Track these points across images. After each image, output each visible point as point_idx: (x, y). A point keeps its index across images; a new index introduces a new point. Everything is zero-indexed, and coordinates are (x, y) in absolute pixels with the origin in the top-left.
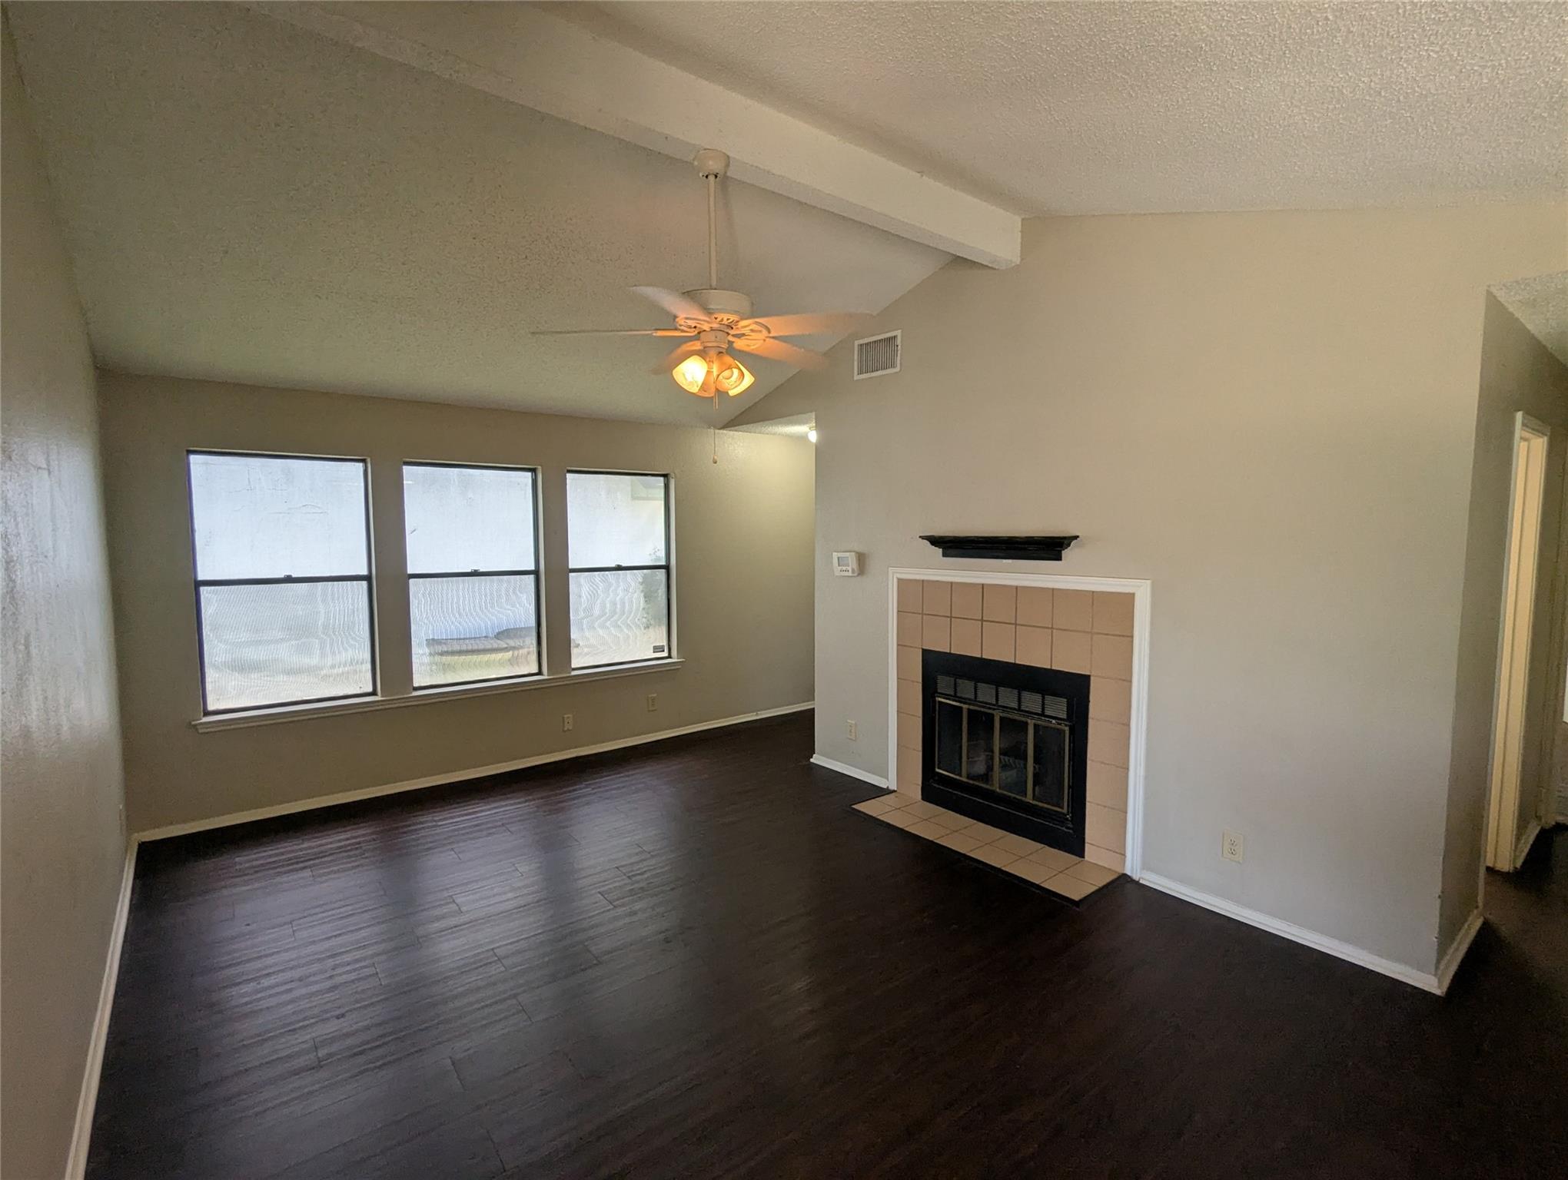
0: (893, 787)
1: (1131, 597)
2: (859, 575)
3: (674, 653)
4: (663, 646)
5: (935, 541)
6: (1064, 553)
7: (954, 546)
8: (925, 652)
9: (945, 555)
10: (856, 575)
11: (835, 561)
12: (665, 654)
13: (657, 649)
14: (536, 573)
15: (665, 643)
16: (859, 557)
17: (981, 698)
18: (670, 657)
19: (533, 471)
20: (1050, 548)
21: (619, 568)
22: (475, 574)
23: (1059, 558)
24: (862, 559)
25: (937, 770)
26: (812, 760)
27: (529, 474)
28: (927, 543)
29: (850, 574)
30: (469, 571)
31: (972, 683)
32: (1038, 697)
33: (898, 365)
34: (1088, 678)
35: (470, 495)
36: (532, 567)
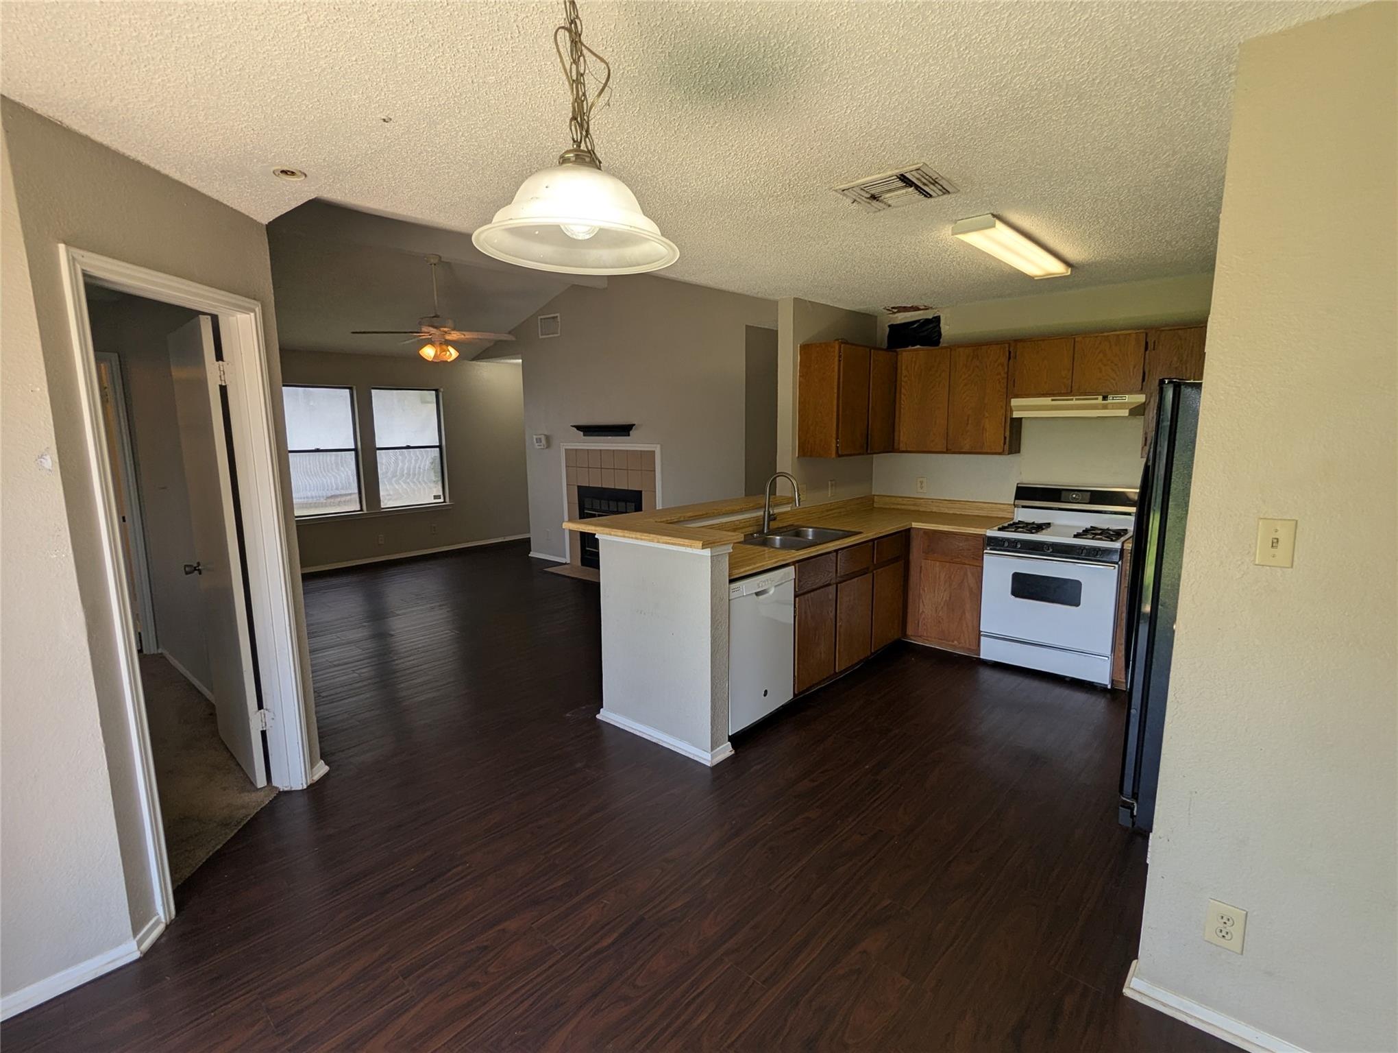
0: (568, 562)
1: (654, 452)
2: (547, 448)
3: (447, 499)
4: (440, 496)
5: (579, 428)
6: (631, 432)
7: (589, 430)
8: (579, 487)
9: (584, 435)
10: (545, 447)
11: (535, 440)
12: (442, 500)
13: (436, 497)
14: (355, 450)
15: (441, 493)
16: (547, 438)
17: (603, 508)
18: (444, 502)
19: (350, 388)
20: (623, 430)
21: (408, 447)
22: (318, 450)
23: (629, 435)
24: (548, 438)
25: (587, 549)
26: (530, 555)
27: (348, 390)
28: (575, 429)
29: (542, 447)
30: (314, 449)
31: (599, 501)
32: (623, 504)
33: (559, 332)
34: (640, 492)
35: (312, 404)
36: (353, 447)
